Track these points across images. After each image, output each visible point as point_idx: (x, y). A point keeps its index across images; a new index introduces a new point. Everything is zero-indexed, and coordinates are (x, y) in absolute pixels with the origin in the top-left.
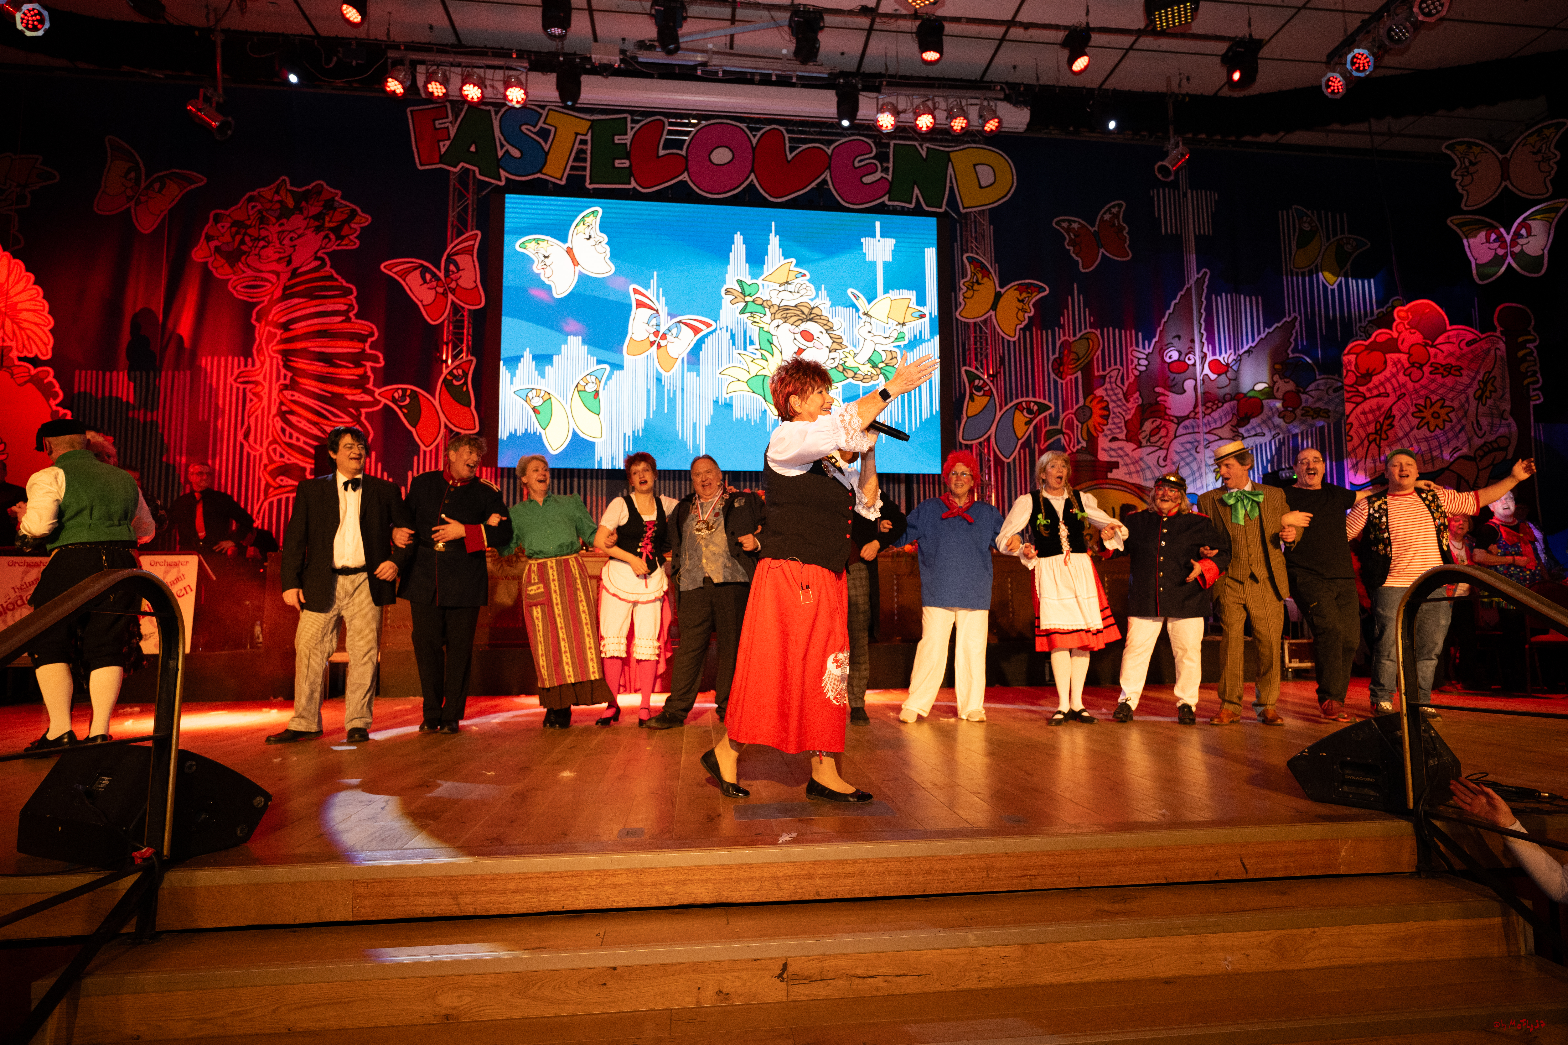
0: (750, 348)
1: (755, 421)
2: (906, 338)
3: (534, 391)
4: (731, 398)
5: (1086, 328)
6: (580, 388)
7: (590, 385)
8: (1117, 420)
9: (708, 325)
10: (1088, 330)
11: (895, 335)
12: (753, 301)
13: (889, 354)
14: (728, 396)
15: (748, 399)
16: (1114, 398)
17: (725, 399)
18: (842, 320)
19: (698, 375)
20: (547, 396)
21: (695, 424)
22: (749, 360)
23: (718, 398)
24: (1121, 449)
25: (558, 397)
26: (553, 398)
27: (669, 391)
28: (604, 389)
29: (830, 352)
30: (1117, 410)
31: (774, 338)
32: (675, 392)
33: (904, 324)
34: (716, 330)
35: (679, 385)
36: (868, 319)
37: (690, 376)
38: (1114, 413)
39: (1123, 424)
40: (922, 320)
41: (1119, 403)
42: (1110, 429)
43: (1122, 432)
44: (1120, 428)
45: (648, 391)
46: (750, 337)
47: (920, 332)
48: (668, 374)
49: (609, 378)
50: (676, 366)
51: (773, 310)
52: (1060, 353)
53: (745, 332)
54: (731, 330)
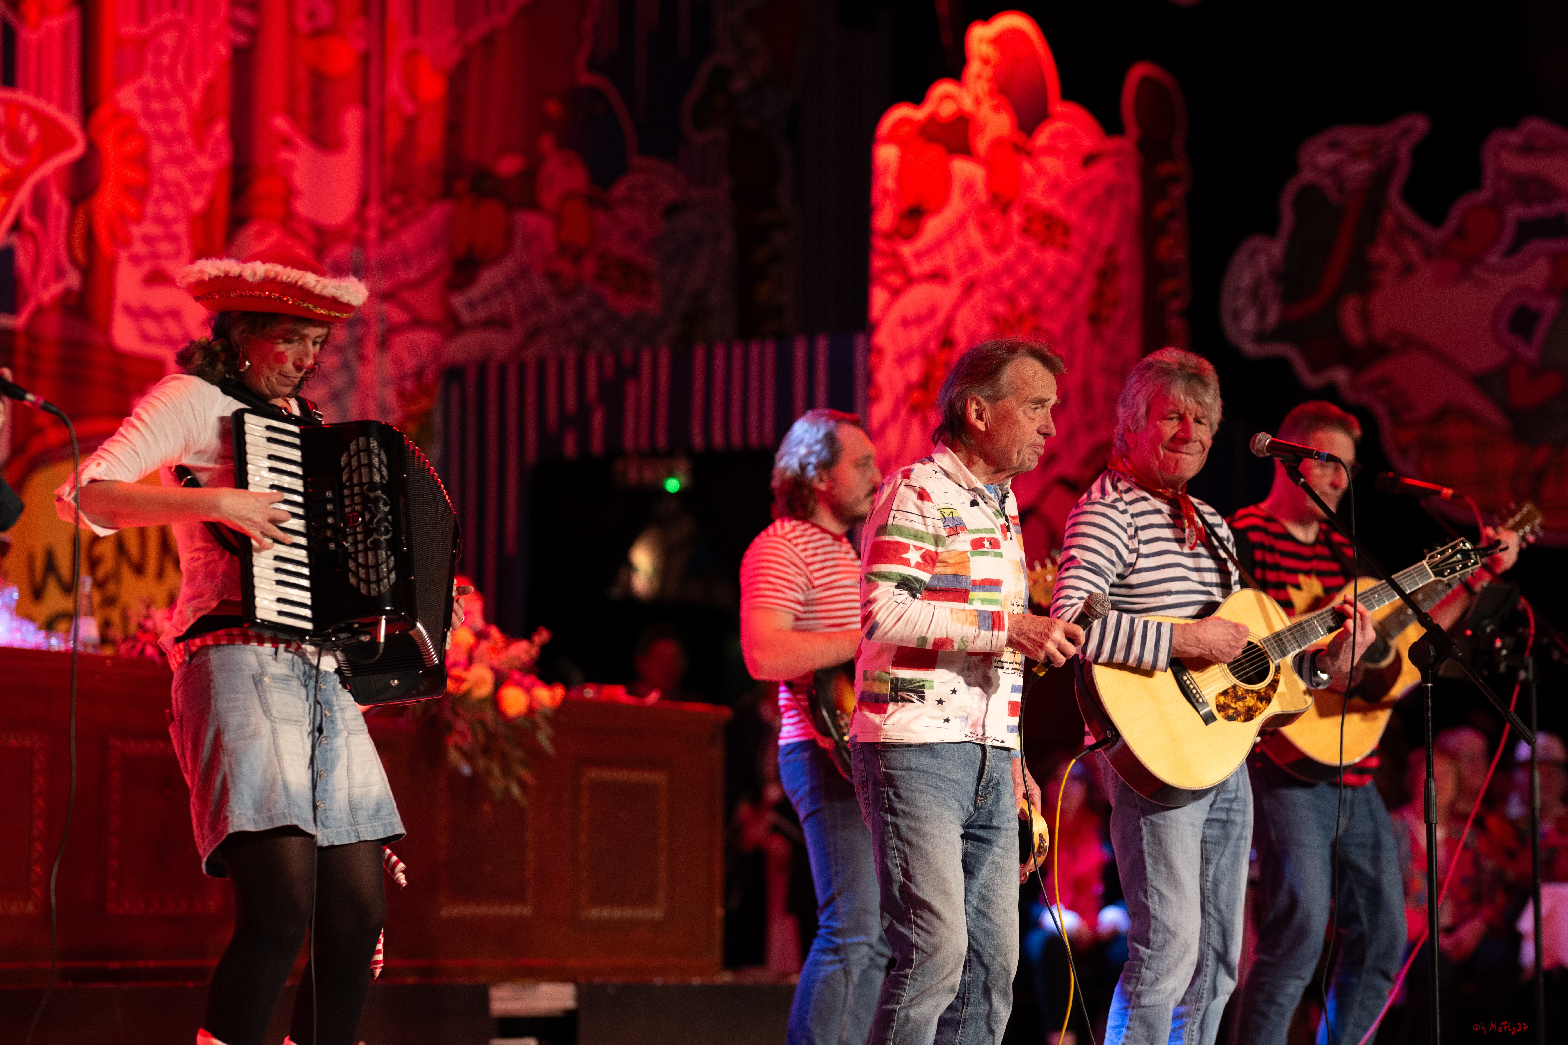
8: (169, 210)
16: (165, 128)
30: (171, 173)
38: (164, 183)
41: (178, 149)
42: (148, 240)
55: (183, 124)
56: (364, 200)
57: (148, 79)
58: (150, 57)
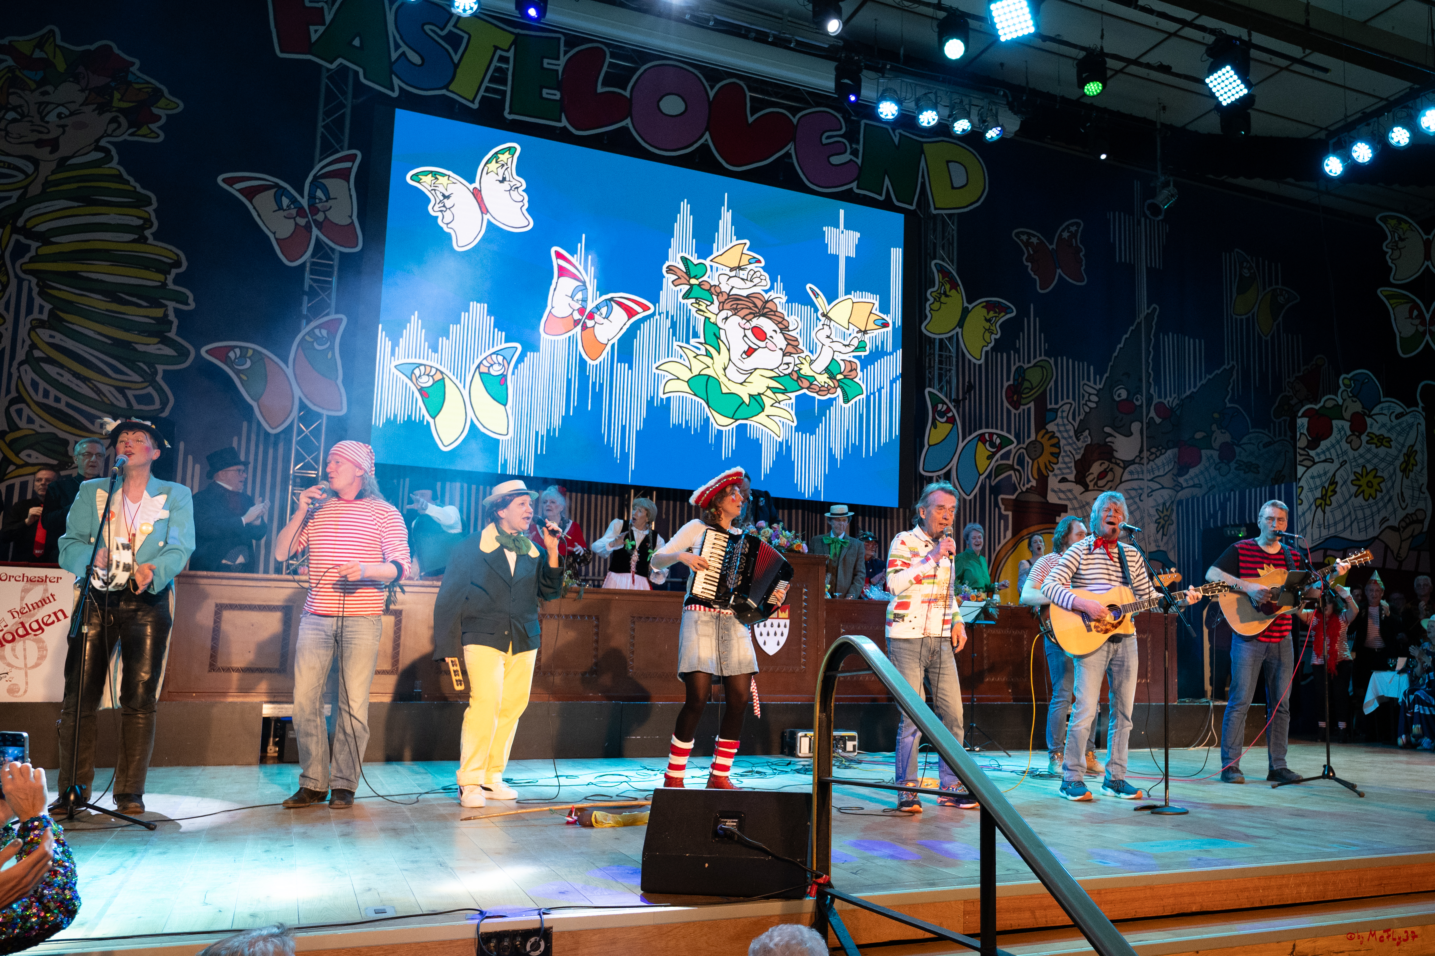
0: (693, 341)
1: (696, 430)
2: (867, 348)
3: (422, 368)
4: (668, 399)
5: (1040, 355)
6: (483, 369)
7: (496, 367)
8: (1067, 459)
9: (646, 308)
10: (1043, 358)
11: (855, 342)
12: (699, 285)
13: (848, 364)
14: (664, 397)
15: (689, 402)
16: (1065, 435)
17: (662, 399)
18: (799, 320)
19: (630, 367)
20: (438, 376)
21: (624, 428)
22: (691, 355)
23: (652, 398)
24: (1070, 491)
25: (454, 378)
26: (447, 380)
27: (594, 384)
28: (513, 373)
29: (784, 355)
30: (1068, 448)
31: (722, 332)
32: (601, 386)
33: (865, 332)
34: (653, 314)
35: (606, 377)
36: (827, 322)
37: (621, 368)
38: (1065, 451)
39: (1073, 464)
40: (885, 330)
41: (1070, 441)
42: (1059, 469)
43: (1071, 473)
44: (1069, 468)
45: (569, 381)
46: (694, 327)
47: (883, 343)
48: (595, 363)
49: (521, 360)
50: (605, 354)
51: (722, 299)
52: (1014, 380)
53: (688, 321)
54: (672, 317)
55: (1072, 433)
56: (1141, 451)
57: (1059, 420)
58: (1059, 414)
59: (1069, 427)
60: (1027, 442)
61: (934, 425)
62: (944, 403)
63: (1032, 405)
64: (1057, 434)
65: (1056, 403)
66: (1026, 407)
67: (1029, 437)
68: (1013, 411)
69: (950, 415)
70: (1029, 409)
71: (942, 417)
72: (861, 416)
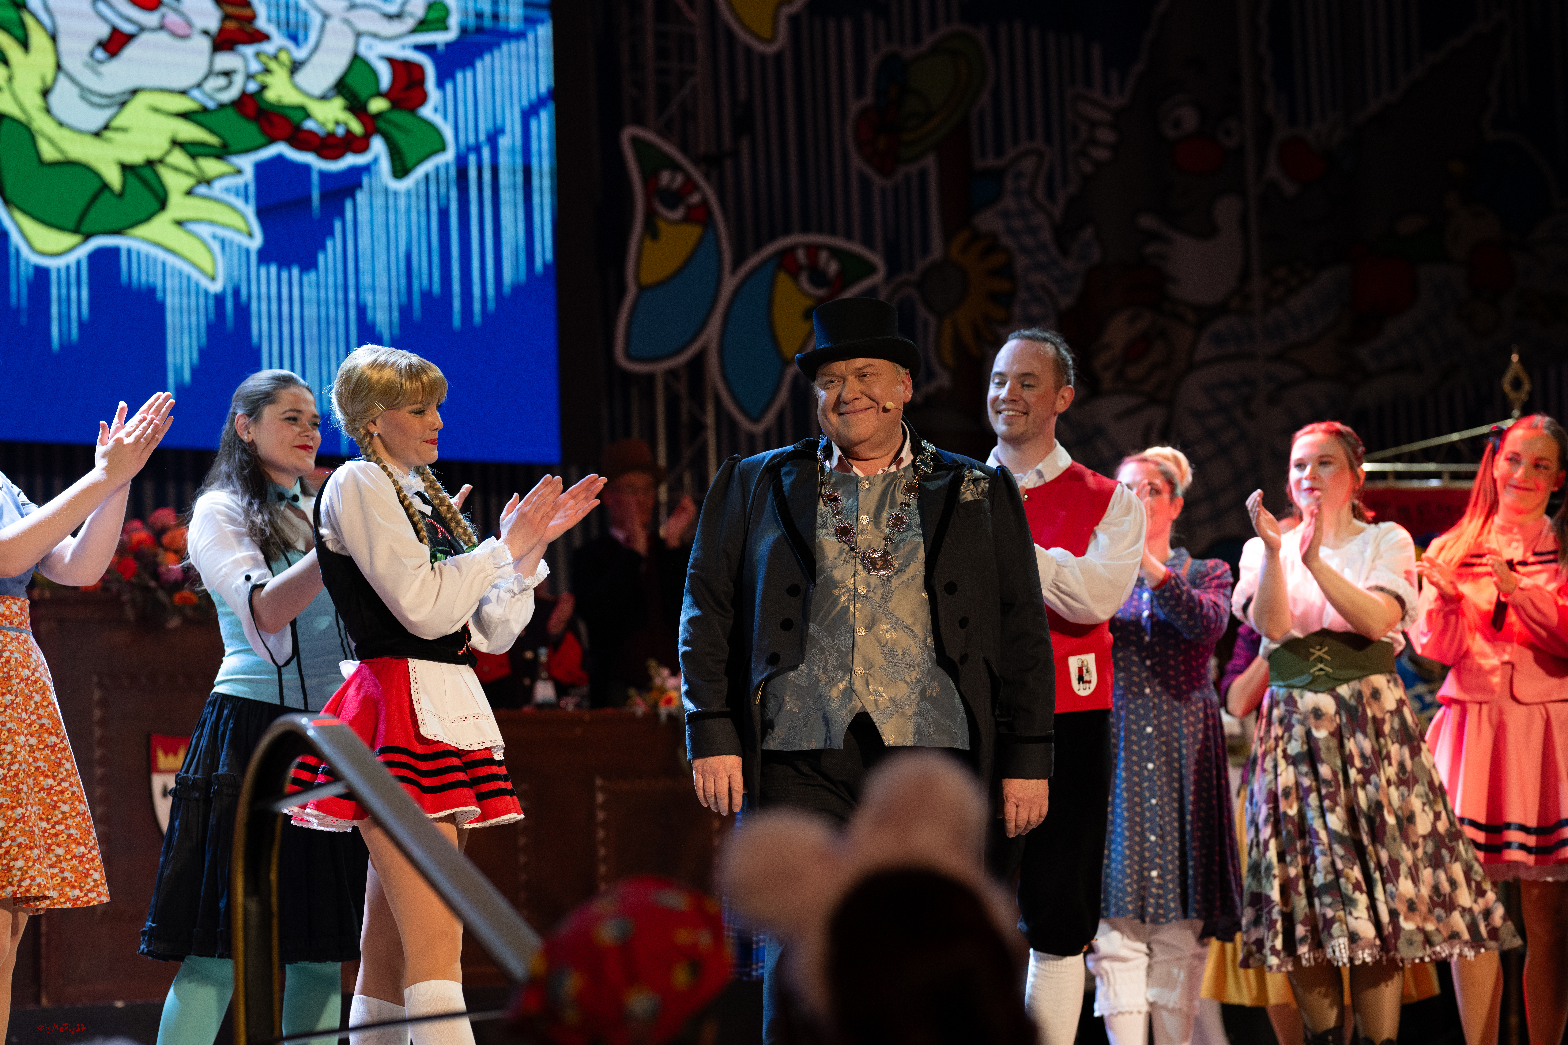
5: (949, 20)
10: (956, 26)
16: (1028, 241)
30: (1036, 278)
38: (1028, 288)
52: (878, 93)
55: (1046, 235)
56: (1245, 276)
57: (1009, 202)
58: (1009, 183)
59: (1039, 219)
60: (921, 265)
61: (651, 230)
62: (675, 167)
63: (930, 162)
64: (1007, 241)
65: (999, 151)
66: (913, 169)
67: (926, 249)
68: (878, 181)
69: (695, 199)
70: (923, 175)
71: (672, 207)
72: (444, 214)
